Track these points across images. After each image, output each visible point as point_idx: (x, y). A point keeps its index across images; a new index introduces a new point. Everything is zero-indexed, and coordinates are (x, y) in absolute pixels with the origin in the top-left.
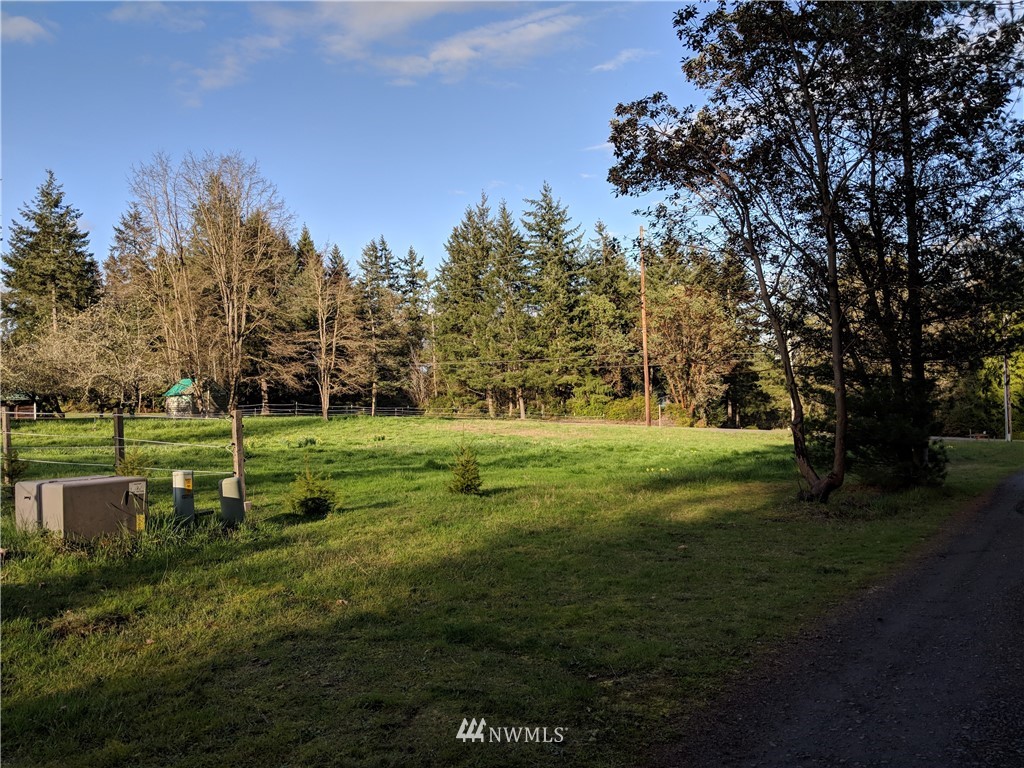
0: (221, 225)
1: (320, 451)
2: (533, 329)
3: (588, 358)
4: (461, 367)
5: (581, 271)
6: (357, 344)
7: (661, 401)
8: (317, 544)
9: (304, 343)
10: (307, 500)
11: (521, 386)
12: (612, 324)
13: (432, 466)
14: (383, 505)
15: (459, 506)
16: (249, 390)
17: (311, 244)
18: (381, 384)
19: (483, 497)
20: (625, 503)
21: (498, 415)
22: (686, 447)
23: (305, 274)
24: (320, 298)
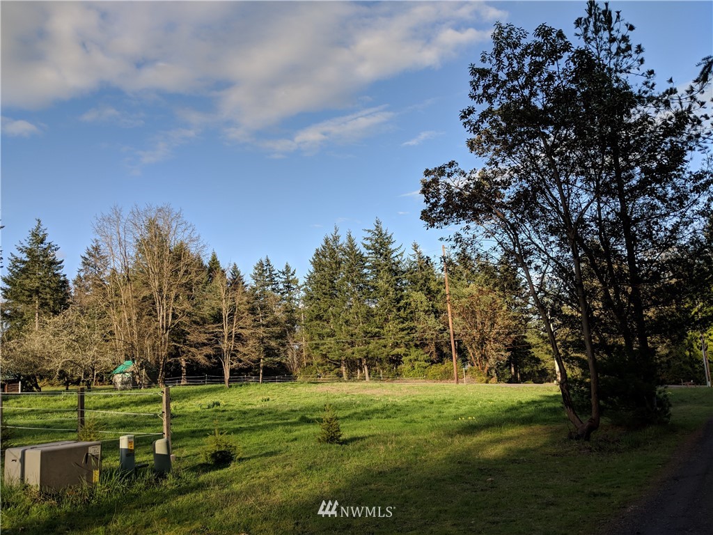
0: (156, 253)
1: (223, 411)
2: (373, 316)
3: (412, 335)
4: (323, 344)
5: (404, 276)
6: (250, 332)
7: (464, 365)
8: (223, 488)
9: (213, 333)
10: (216, 453)
11: (365, 357)
12: (427, 312)
13: (305, 421)
14: (271, 454)
15: (326, 453)
16: (173, 368)
17: (218, 263)
18: (266, 359)
19: (343, 446)
20: (446, 445)
21: (349, 379)
22: (485, 399)
23: (213, 284)
24: (224, 301)
